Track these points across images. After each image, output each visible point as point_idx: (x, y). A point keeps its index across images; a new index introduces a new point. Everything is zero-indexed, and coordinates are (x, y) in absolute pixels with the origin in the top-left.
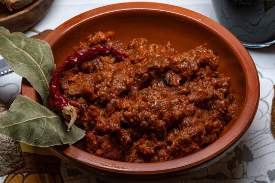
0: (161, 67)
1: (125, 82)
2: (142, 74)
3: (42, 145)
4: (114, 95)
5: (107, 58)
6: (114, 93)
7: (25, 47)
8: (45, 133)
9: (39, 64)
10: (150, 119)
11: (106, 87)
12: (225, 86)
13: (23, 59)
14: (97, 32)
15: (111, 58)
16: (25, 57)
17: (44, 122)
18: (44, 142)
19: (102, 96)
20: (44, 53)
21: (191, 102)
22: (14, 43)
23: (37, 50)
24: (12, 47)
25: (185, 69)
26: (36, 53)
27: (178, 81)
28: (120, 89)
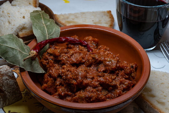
0: (98, 59)
1: (77, 58)
2: (89, 60)
3: (9, 61)
4: (68, 62)
5: (83, 47)
6: (69, 61)
7: (48, 25)
8: (13, 56)
9: (48, 35)
10: (68, 76)
11: (67, 57)
12: (126, 84)
13: (42, 29)
14: (90, 36)
15: (85, 49)
16: (44, 29)
17: (16, 52)
18: (10, 60)
19: (63, 60)
20: (55, 32)
21: (98, 81)
22: (44, 21)
23: (52, 29)
24: (42, 22)
25: (108, 65)
26: (51, 30)
27: (102, 70)
28: (73, 61)
